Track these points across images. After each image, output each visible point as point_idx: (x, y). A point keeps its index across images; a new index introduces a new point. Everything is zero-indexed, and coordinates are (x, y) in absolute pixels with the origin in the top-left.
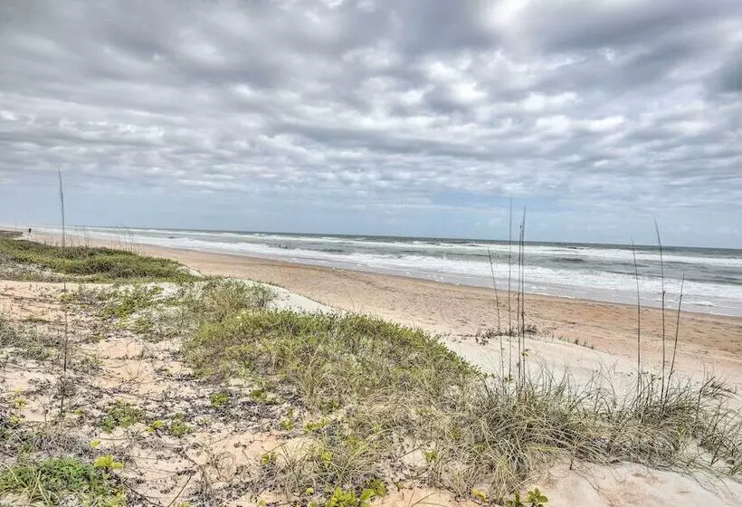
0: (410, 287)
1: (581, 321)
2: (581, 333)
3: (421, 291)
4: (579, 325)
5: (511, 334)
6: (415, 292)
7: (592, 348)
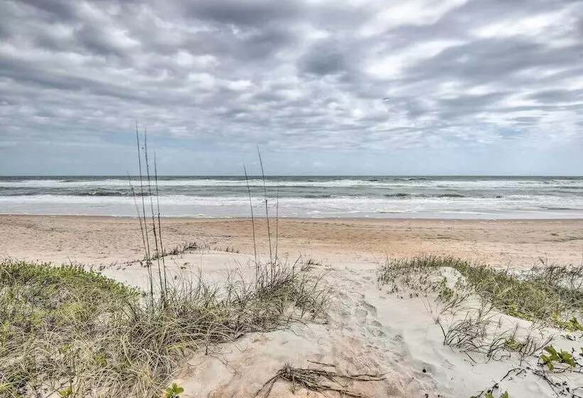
0: (83, 226)
1: (235, 234)
2: (233, 243)
3: (95, 227)
4: (233, 237)
5: (175, 253)
6: (89, 229)
7: (237, 252)
